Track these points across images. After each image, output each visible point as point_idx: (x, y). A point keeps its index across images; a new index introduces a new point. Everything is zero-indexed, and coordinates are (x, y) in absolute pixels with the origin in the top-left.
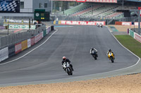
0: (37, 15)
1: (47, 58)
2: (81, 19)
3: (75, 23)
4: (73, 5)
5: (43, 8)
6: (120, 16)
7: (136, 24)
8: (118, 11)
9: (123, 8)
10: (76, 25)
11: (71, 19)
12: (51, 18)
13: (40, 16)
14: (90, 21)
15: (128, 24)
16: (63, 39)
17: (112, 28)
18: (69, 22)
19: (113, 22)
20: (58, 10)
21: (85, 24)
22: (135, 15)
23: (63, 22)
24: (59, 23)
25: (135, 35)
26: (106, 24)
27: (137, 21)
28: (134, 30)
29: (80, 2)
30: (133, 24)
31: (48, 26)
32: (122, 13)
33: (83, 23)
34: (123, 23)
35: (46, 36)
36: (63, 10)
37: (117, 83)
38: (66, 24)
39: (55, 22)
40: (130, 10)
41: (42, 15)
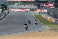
0: (2, 7)
1: (6, 25)
2: (20, 9)
3: (17, 10)
4: (17, 3)
5: (4, 4)
6: (36, 7)
7: (43, 10)
8: (35, 5)
9: (37, 4)
10: (18, 11)
11: (16, 9)
12: (7, 8)
13: (3, 7)
14: (24, 9)
15: (39, 10)
16: (13, 17)
17: (33, 12)
18: (15, 10)
19: (33, 10)
20: (11, 5)
21: (22, 10)
22: (42, 7)
23: (13, 10)
24: (11, 10)
25: (42, 15)
26: (30, 10)
27: (43, 9)
28: (42, 13)
29: (20, 1)
30: (41, 10)
31: (6, 11)
32: (37, 6)
33: (21, 10)
34: (37, 10)
35: (5, 16)
36: (12, 5)
37: (35, 35)
38: (14, 11)
39: (9, 10)
40: (40, 4)
41: (4, 7)
